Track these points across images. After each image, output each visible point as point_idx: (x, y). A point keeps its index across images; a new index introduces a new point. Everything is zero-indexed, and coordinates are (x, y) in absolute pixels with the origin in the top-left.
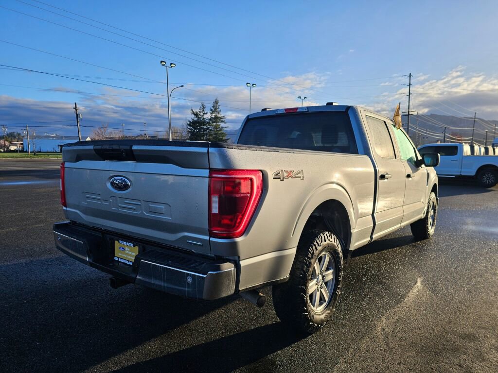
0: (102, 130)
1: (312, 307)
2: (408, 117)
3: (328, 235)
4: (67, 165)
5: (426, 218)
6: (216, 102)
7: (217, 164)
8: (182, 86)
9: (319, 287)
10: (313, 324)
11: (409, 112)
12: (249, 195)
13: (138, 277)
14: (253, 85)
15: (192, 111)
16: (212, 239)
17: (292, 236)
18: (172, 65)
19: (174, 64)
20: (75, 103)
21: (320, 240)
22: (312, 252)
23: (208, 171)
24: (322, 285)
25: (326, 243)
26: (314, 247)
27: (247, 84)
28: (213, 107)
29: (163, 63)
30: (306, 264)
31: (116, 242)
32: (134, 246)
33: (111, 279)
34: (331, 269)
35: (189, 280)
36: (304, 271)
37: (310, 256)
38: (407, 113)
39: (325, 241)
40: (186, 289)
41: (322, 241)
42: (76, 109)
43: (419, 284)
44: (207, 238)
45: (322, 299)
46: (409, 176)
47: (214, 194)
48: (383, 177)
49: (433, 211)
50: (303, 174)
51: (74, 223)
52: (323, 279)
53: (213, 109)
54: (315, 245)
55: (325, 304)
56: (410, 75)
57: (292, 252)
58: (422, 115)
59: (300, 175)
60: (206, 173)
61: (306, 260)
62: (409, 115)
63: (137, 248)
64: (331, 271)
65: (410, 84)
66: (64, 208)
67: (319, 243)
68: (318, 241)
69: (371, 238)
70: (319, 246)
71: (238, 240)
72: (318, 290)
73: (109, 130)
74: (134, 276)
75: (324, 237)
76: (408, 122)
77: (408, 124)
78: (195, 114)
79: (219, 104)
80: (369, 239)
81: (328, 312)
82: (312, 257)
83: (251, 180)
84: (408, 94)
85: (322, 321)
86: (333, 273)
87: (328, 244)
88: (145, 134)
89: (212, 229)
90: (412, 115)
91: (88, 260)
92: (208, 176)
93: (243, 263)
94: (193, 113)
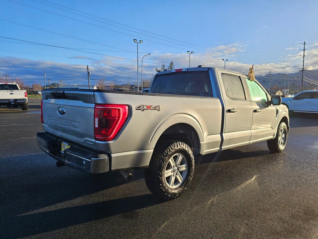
0: (102, 82)
1: (168, 185)
2: (303, 72)
3: (180, 143)
4: (44, 101)
5: (277, 139)
6: (172, 64)
7: (99, 101)
8: (150, 54)
9: (175, 174)
10: (168, 194)
11: (303, 68)
12: (117, 118)
13: (66, 161)
14: (192, 52)
15: (157, 69)
16: (97, 141)
17: (149, 142)
18: (141, 42)
19: (142, 41)
20: (88, 66)
21: (174, 146)
22: (166, 153)
23: (94, 104)
24: (177, 173)
25: (178, 148)
26: (168, 150)
27: (188, 52)
28: (170, 67)
29: (135, 41)
30: (162, 159)
31: (62, 143)
32: (68, 145)
33: (57, 162)
34: (184, 164)
35: (84, 162)
36: (160, 163)
37: (165, 154)
38: (302, 69)
39: (177, 147)
40: (83, 167)
41: (175, 147)
42: (88, 69)
43: (253, 179)
44: (94, 141)
45: (176, 181)
46: (255, 111)
47: (97, 117)
48: (229, 111)
49: (284, 134)
50: (159, 107)
51: (47, 133)
52: (178, 169)
53: (169, 68)
54: (169, 149)
55: (179, 185)
56: (305, 43)
57: (150, 151)
58: (313, 70)
59: (158, 108)
60: (93, 105)
61: (161, 157)
62: (303, 70)
63: (69, 146)
64: (184, 165)
65: (304, 49)
66: (43, 124)
67: (172, 148)
68: (172, 147)
69: (221, 148)
70: (172, 149)
71: (110, 142)
72: (174, 176)
73: (105, 82)
74: (64, 160)
75: (177, 144)
76: (303, 75)
77: (303, 76)
78: (158, 72)
79: (173, 65)
80: (219, 148)
81: (181, 189)
82: (166, 155)
83: (119, 110)
84: (303, 56)
85: (175, 194)
86: (186, 167)
87: (180, 149)
88: (128, 84)
89: (96, 136)
90: (306, 70)
91: (48, 152)
92: (94, 107)
93: (113, 155)
94: (157, 71)
